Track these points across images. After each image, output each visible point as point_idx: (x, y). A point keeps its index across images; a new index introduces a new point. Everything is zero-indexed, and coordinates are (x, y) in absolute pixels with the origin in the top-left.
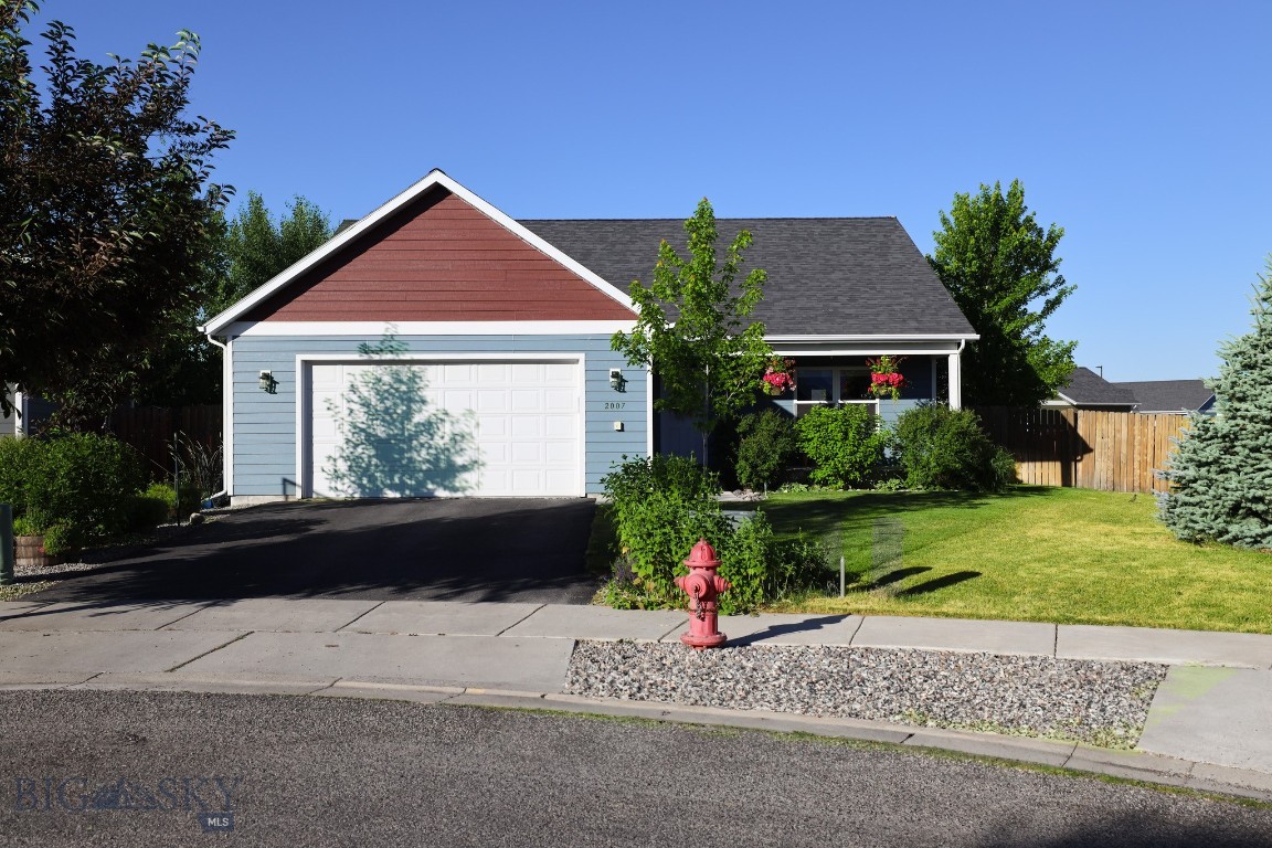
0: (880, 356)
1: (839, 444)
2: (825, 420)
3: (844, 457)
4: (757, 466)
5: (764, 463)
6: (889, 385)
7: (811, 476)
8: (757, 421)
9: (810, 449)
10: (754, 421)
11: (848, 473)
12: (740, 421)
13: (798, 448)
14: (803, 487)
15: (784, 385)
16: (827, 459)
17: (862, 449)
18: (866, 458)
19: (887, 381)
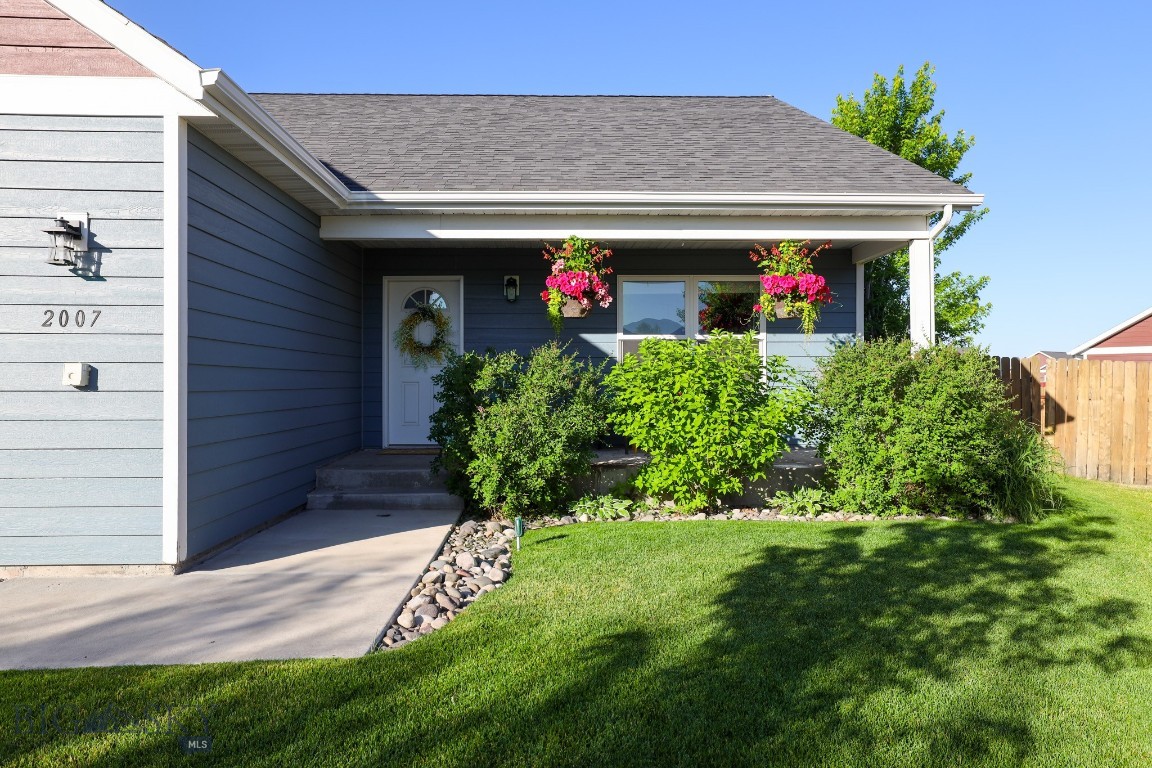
0: (777, 243)
1: (698, 419)
2: (668, 366)
3: (707, 447)
4: (518, 466)
5: (533, 458)
6: (796, 298)
7: (639, 483)
8: (522, 366)
9: (633, 428)
10: (515, 368)
11: (716, 480)
12: (481, 368)
13: (612, 425)
14: (621, 506)
15: (586, 294)
16: (672, 449)
17: (750, 430)
18: (757, 447)
19: (794, 289)
